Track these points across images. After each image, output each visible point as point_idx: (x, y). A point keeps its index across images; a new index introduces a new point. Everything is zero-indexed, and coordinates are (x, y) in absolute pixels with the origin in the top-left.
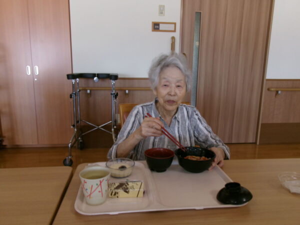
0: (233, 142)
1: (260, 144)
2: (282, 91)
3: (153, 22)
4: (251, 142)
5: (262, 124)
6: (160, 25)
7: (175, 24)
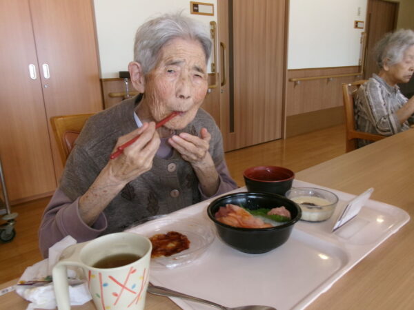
0: (266, 141)
1: (287, 138)
2: (300, 81)
3: (191, 2)
4: (278, 138)
5: (287, 117)
6: (200, 6)
7: (212, 5)
